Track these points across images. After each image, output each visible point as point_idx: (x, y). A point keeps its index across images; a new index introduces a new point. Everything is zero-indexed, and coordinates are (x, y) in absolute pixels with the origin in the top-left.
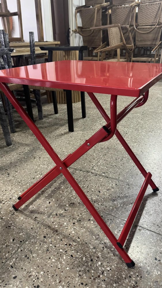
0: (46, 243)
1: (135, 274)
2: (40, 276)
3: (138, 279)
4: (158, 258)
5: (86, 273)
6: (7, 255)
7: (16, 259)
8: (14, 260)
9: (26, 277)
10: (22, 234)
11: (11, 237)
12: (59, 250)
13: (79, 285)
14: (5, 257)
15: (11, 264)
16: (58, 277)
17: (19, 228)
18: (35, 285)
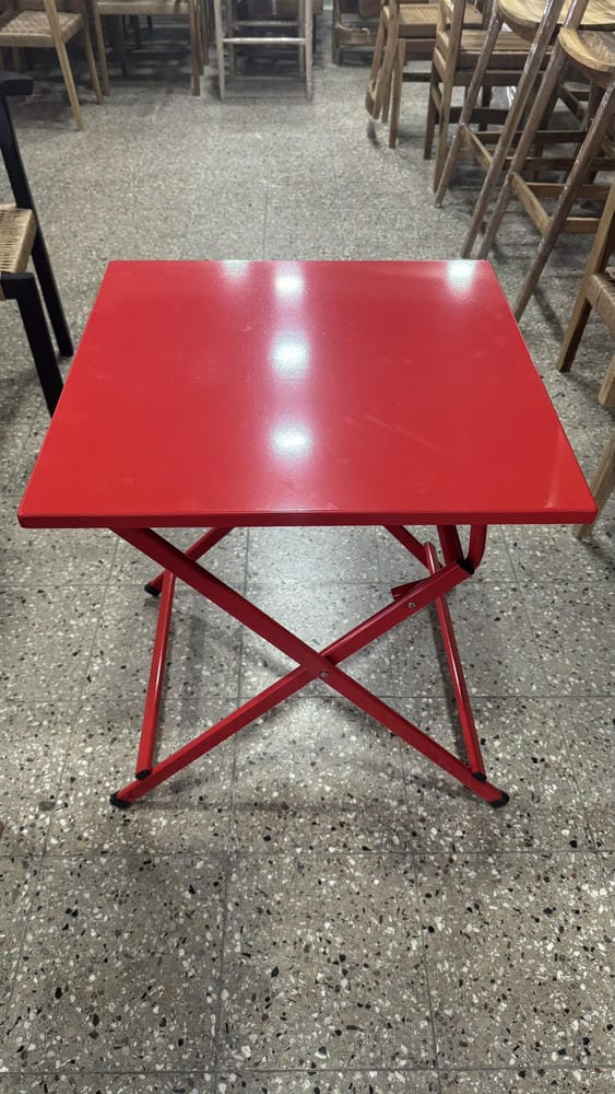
0: (282, 851)
1: (513, 815)
2: (330, 935)
3: (526, 821)
4: (537, 756)
5: (420, 869)
6: (209, 936)
7: (241, 932)
8: (237, 936)
9: (299, 957)
10: (202, 862)
11: (179, 888)
12: (327, 850)
13: (424, 902)
14: (207, 944)
15: (238, 949)
16: (369, 912)
17: (180, 853)
18: (333, 960)
